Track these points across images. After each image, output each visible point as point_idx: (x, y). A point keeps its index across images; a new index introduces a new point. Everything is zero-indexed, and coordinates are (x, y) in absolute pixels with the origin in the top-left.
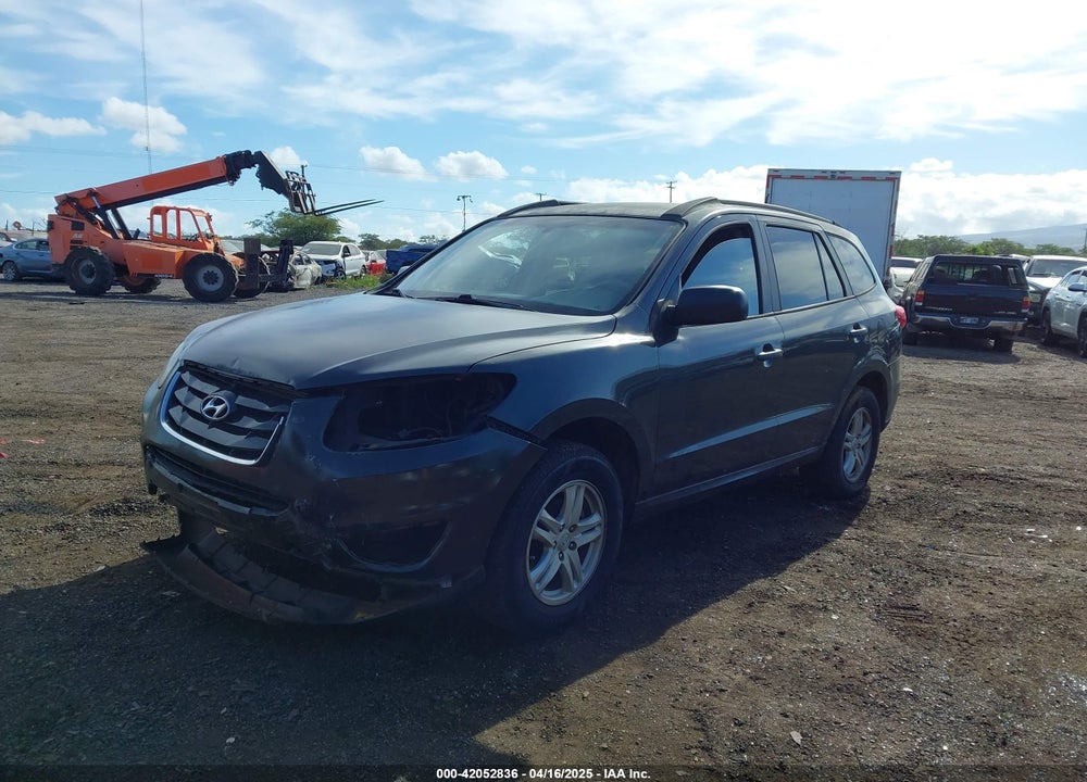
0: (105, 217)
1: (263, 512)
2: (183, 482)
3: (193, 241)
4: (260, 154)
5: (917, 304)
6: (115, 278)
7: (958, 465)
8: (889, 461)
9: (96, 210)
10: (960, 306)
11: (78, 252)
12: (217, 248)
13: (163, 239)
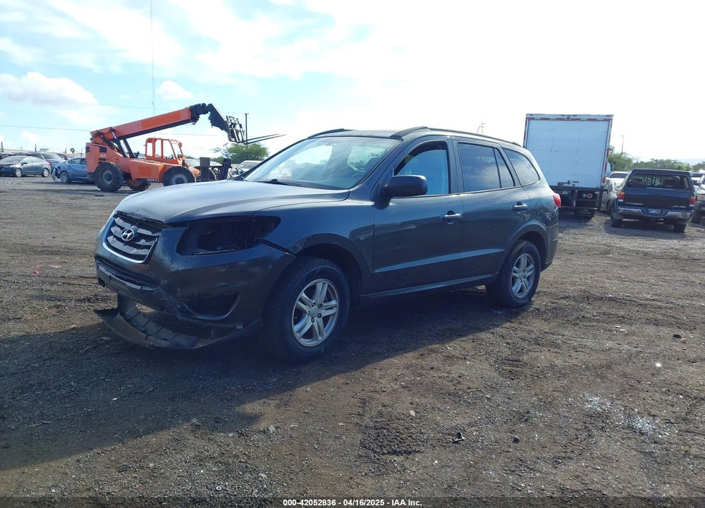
0: (119, 144)
1: (148, 289)
2: (111, 275)
3: (171, 160)
4: (211, 106)
5: (620, 200)
6: (124, 182)
7: (597, 292)
8: (555, 290)
9: (114, 140)
10: (648, 202)
11: (103, 165)
12: (184, 163)
13: (153, 158)
